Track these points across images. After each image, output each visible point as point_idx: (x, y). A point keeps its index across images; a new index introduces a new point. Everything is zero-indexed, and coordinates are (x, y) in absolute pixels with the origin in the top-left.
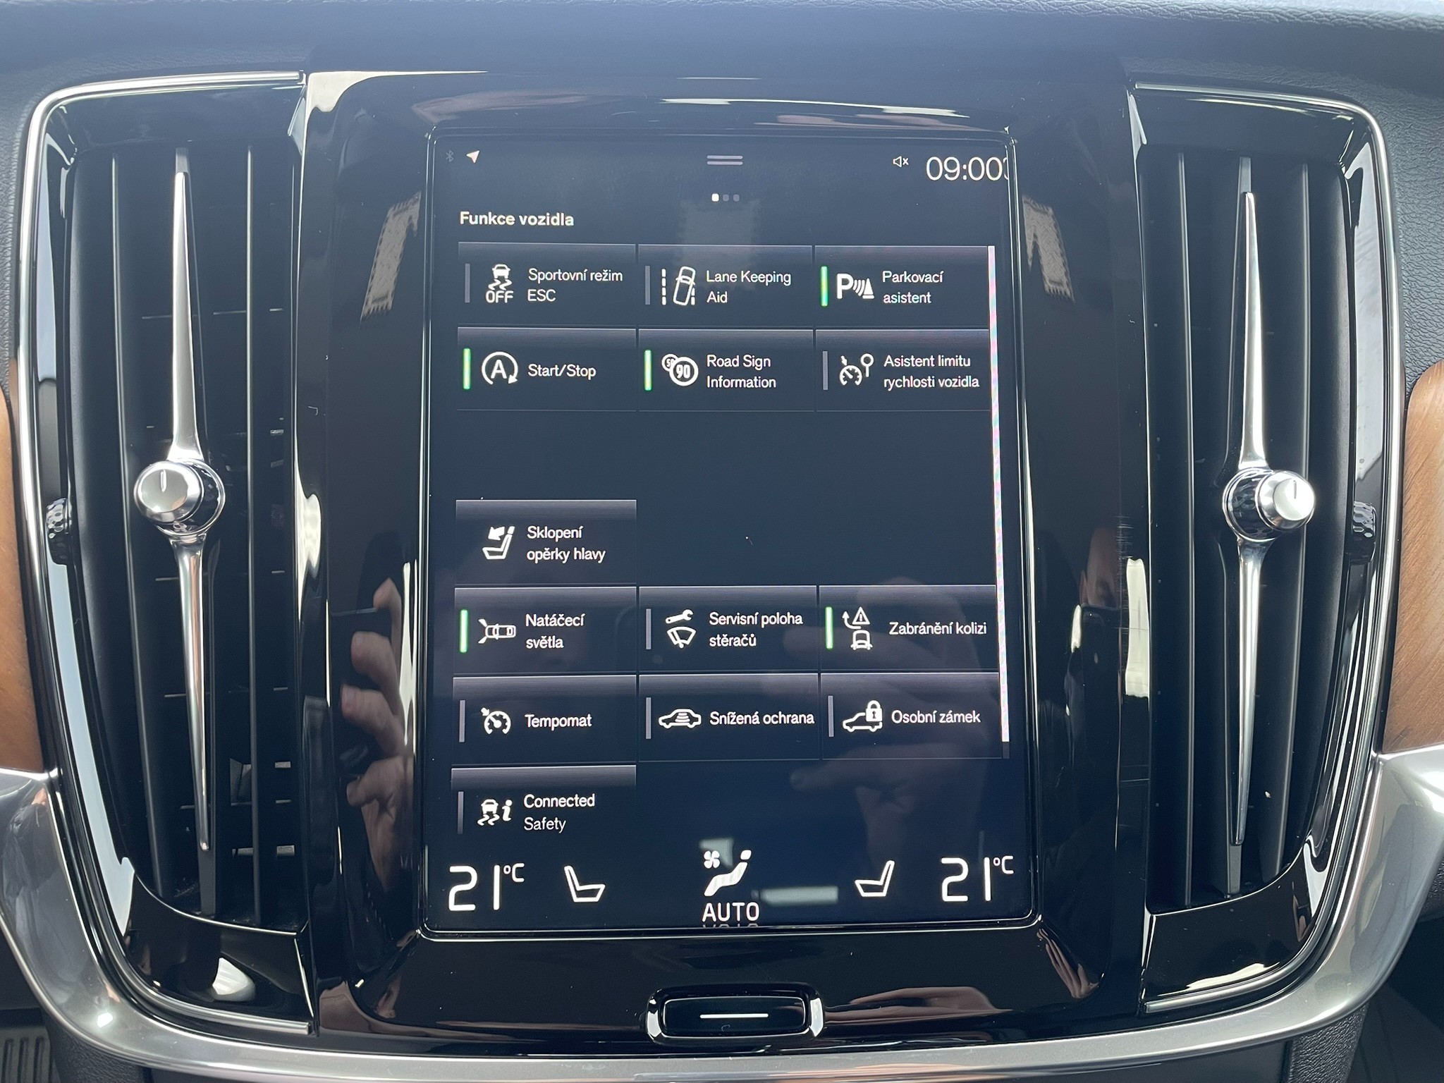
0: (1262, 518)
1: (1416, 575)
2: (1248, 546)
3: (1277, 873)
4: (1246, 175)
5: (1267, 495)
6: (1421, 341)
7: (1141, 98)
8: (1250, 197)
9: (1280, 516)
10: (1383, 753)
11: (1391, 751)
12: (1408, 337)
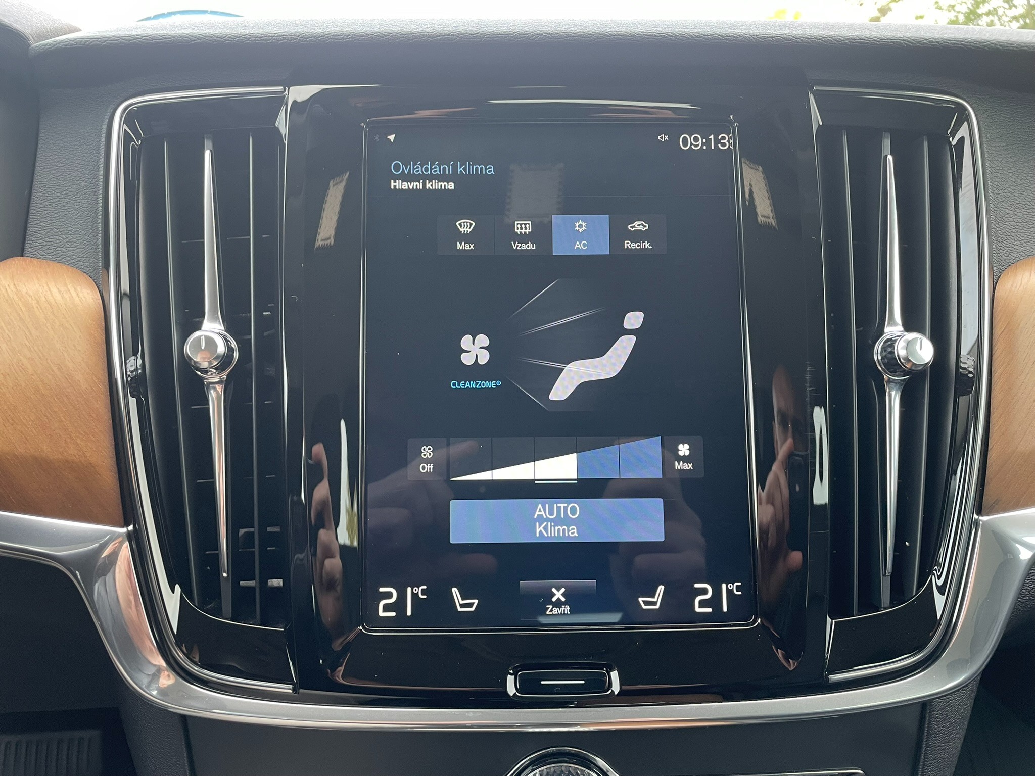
0: (899, 363)
1: (1002, 400)
2: (892, 382)
3: (914, 594)
4: (887, 144)
5: (902, 348)
6: (1003, 249)
7: (818, 96)
8: (890, 157)
9: (912, 361)
10: (982, 516)
11: (988, 514)
12: (994, 246)
